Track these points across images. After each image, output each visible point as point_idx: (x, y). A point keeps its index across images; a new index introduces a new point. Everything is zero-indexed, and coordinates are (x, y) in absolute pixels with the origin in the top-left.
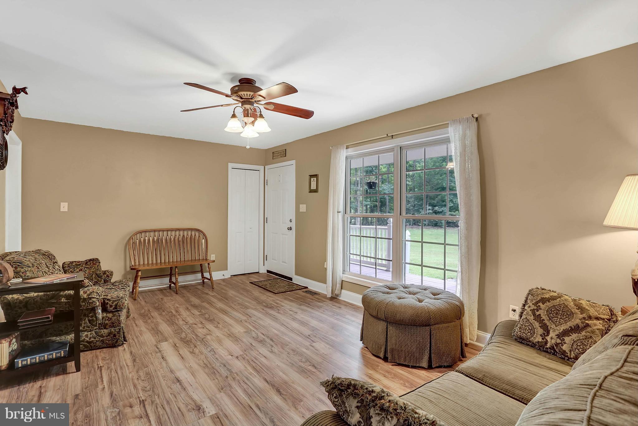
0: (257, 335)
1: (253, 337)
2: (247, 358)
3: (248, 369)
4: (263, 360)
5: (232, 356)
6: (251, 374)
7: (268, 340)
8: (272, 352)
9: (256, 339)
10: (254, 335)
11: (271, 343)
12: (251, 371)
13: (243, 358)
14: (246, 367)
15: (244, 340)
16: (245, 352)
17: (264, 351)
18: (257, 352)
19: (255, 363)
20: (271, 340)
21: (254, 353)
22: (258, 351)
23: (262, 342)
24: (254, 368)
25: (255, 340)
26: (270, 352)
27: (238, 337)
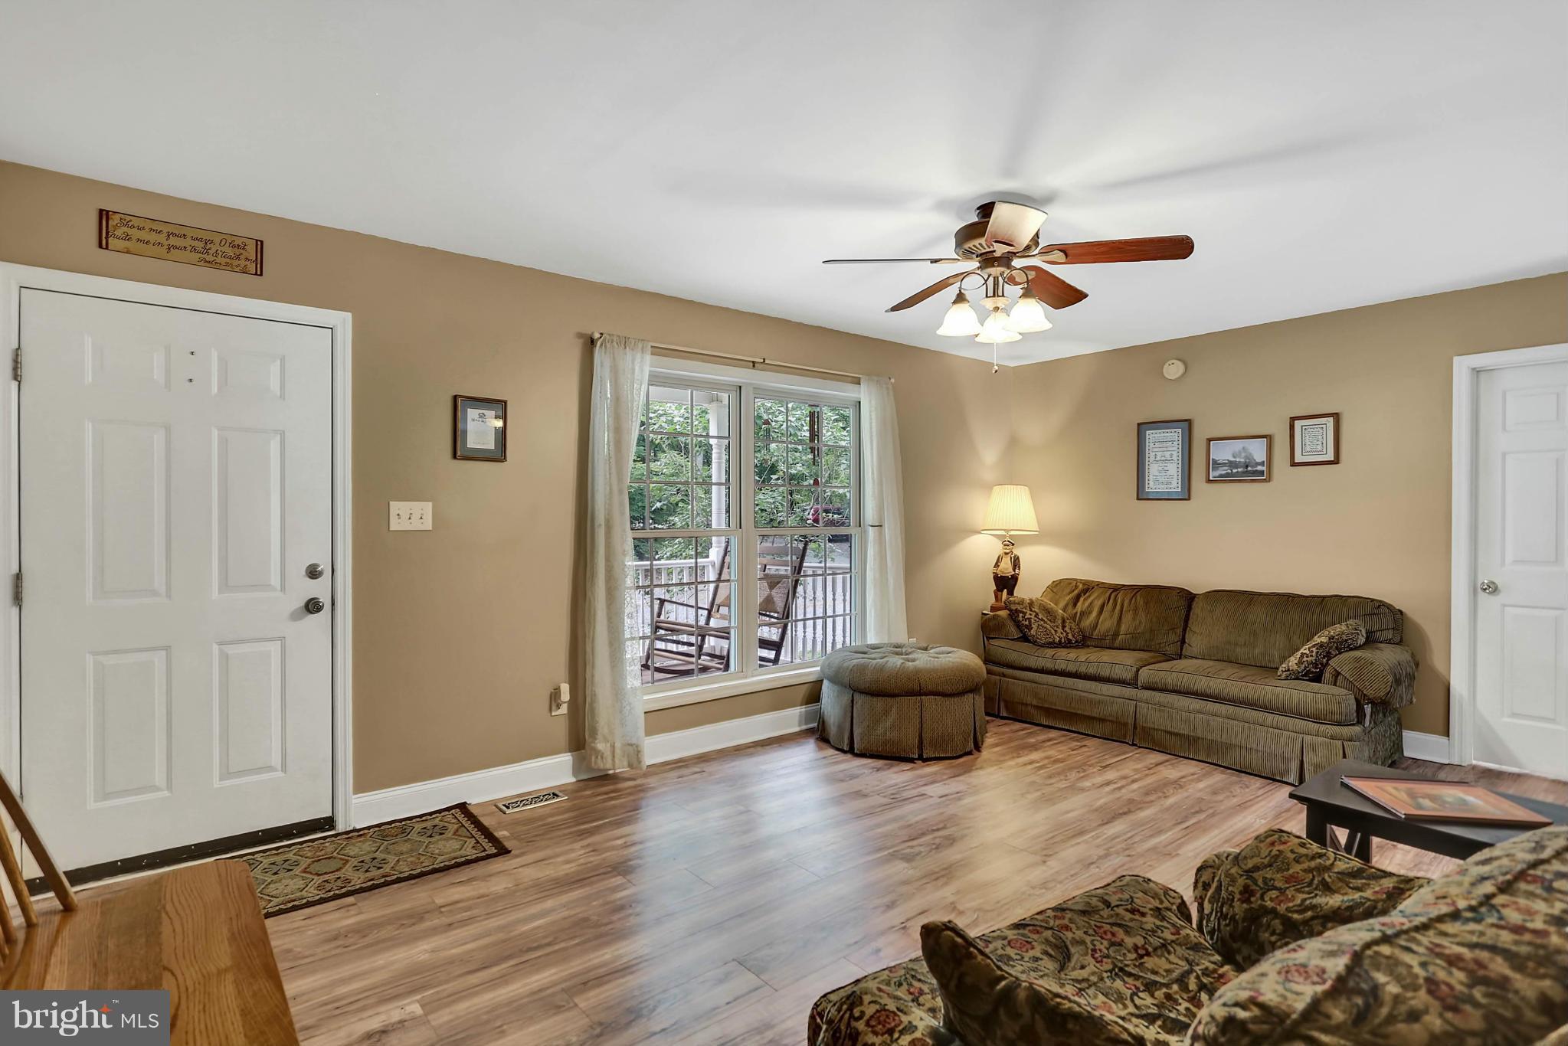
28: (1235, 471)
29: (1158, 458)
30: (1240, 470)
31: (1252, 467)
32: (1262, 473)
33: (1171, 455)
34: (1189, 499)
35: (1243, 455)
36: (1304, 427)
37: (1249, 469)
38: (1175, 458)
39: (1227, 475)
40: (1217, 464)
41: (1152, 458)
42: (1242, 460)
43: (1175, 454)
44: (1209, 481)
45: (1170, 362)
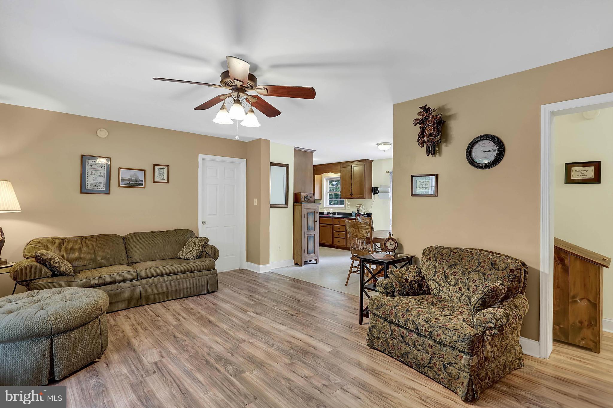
0: (225, 368)
1: (230, 364)
2: (235, 341)
3: (233, 333)
4: (219, 340)
5: (249, 342)
6: (230, 330)
7: (212, 361)
8: (210, 348)
9: (227, 362)
10: (230, 368)
11: (208, 358)
12: (230, 332)
13: (239, 341)
14: (235, 334)
15: (241, 359)
16: (237, 346)
17: (218, 349)
18: (225, 346)
19: (227, 338)
20: (208, 362)
21: (228, 345)
22: (224, 348)
23: (220, 359)
24: (228, 334)
25: (229, 360)
26: (211, 348)
27: (250, 363)
28: (131, 183)
29: (93, 174)
30: (133, 183)
31: (138, 182)
32: (142, 184)
33: (101, 173)
34: (109, 194)
35: (135, 176)
36: (158, 169)
37: (137, 182)
38: (102, 174)
39: (128, 184)
40: (123, 180)
41: (90, 173)
42: (134, 179)
43: (103, 173)
44: (120, 186)
45: (101, 129)
